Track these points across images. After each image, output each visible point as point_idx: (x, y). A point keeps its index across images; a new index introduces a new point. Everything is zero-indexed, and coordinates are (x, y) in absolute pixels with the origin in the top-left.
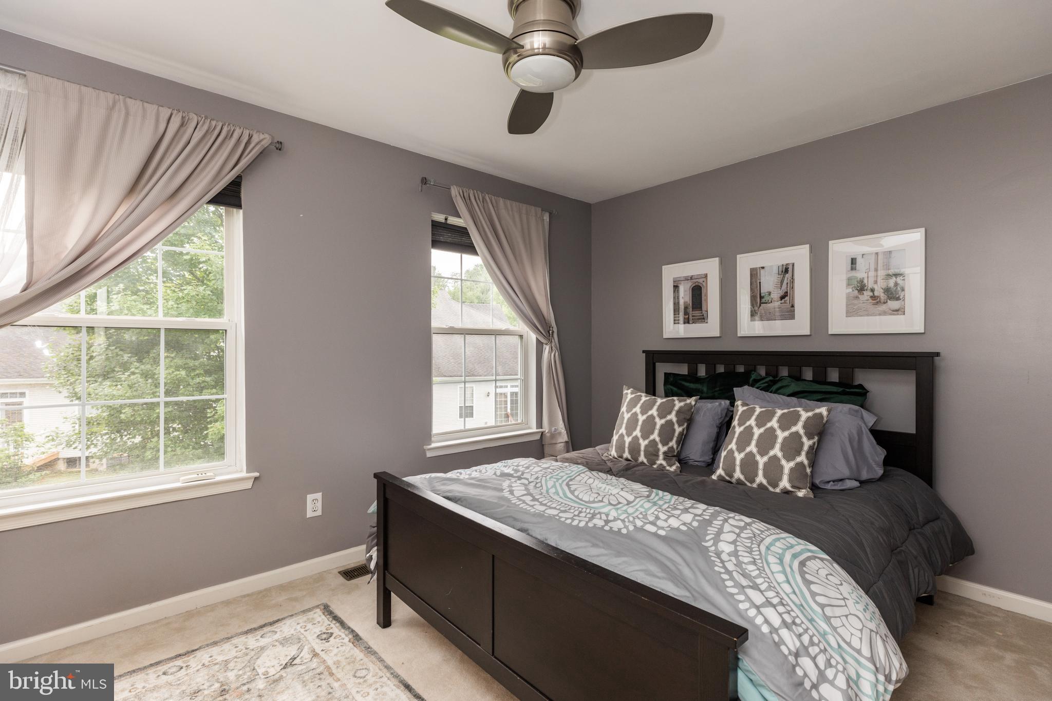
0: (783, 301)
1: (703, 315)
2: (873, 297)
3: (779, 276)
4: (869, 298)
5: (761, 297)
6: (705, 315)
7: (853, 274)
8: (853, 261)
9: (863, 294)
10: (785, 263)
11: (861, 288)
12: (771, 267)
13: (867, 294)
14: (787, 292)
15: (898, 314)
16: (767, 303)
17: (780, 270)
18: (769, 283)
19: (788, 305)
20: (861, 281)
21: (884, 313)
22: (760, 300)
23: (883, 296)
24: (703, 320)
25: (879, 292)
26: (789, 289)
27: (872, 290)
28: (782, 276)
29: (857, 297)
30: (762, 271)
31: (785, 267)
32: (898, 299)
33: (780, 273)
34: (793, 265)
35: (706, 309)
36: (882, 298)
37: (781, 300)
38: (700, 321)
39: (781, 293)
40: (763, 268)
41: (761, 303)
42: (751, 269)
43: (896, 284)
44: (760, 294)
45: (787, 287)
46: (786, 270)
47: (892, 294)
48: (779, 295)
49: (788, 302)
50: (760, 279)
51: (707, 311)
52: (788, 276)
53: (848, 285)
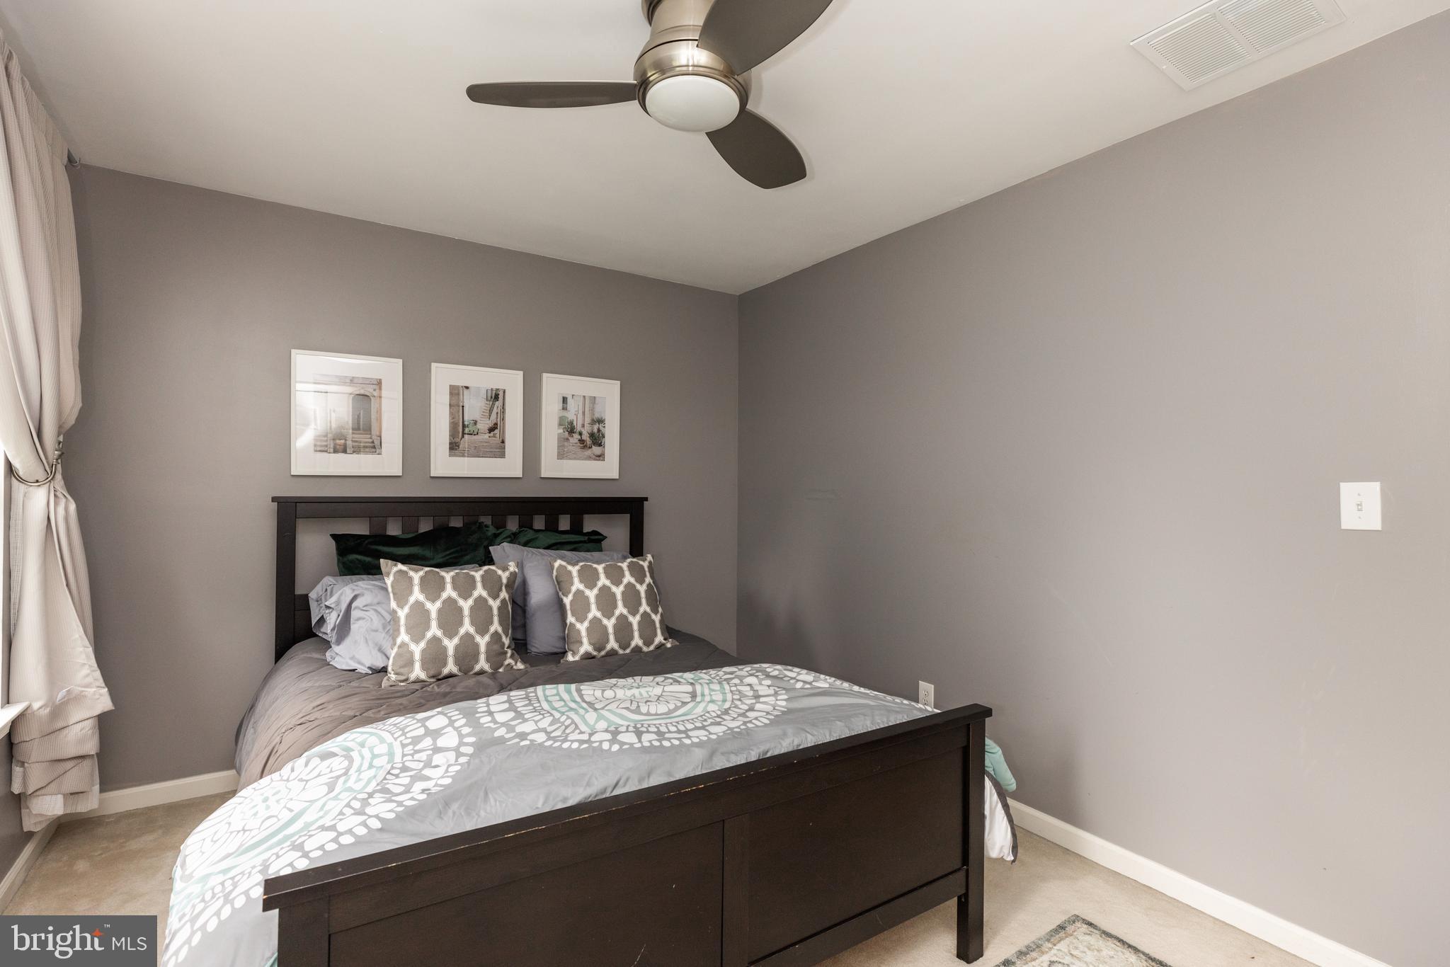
0: (492, 434)
1: (373, 442)
2: (582, 441)
3: (488, 403)
4: (577, 441)
5: (464, 426)
6: (377, 443)
7: (565, 414)
8: (565, 400)
9: (573, 436)
10: (495, 387)
11: (571, 430)
12: (479, 388)
13: (576, 436)
14: (496, 424)
15: (600, 460)
16: (472, 434)
17: (489, 395)
18: (474, 408)
19: (498, 440)
20: (571, 423)
21: (589, 458)
22: (463, 430)
23: (589, 442)
24: (374, 450)
25: (586, 437)
26: (499, 419)
27: (580, 434)
28: (491, 403)
29: (567, 439)
30: (466, 391)
31: (494, 392)
32: (600, 445)
33: (489, 398)
34: (504, 392)
35: (378, 434)
36: (588, 443)
37: (490, 433)
38: (367, 450)
39: (490, 424)
40: (467, 388)
41: (463, 434)
42: (450, 386)
43: (599, 430)
44: (463, 422)
45: (497, 418)
46: (496, 396)
47: (597, 439)
48: (487, 427)
49: (498, 435)
50: (463, 402)
51: (381, 437)
52: (498, 403)
53: (560, 424)
